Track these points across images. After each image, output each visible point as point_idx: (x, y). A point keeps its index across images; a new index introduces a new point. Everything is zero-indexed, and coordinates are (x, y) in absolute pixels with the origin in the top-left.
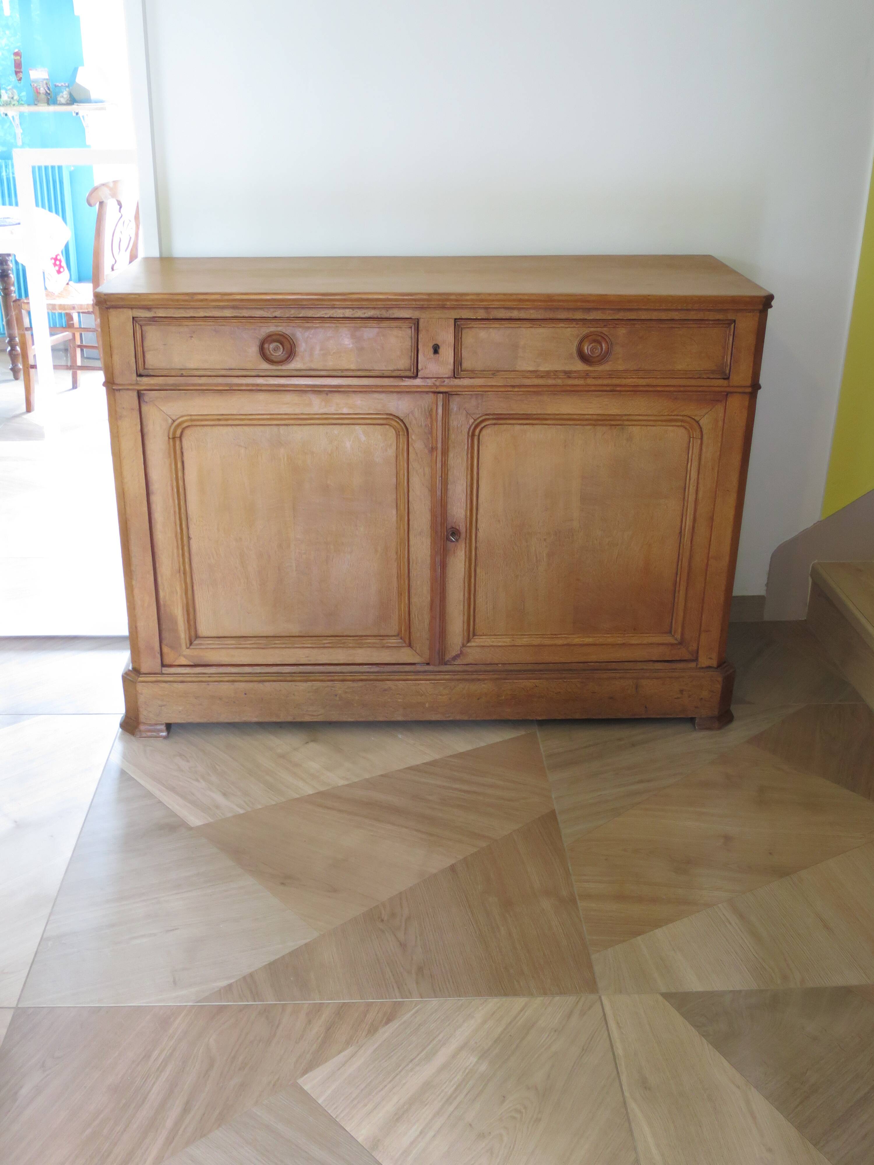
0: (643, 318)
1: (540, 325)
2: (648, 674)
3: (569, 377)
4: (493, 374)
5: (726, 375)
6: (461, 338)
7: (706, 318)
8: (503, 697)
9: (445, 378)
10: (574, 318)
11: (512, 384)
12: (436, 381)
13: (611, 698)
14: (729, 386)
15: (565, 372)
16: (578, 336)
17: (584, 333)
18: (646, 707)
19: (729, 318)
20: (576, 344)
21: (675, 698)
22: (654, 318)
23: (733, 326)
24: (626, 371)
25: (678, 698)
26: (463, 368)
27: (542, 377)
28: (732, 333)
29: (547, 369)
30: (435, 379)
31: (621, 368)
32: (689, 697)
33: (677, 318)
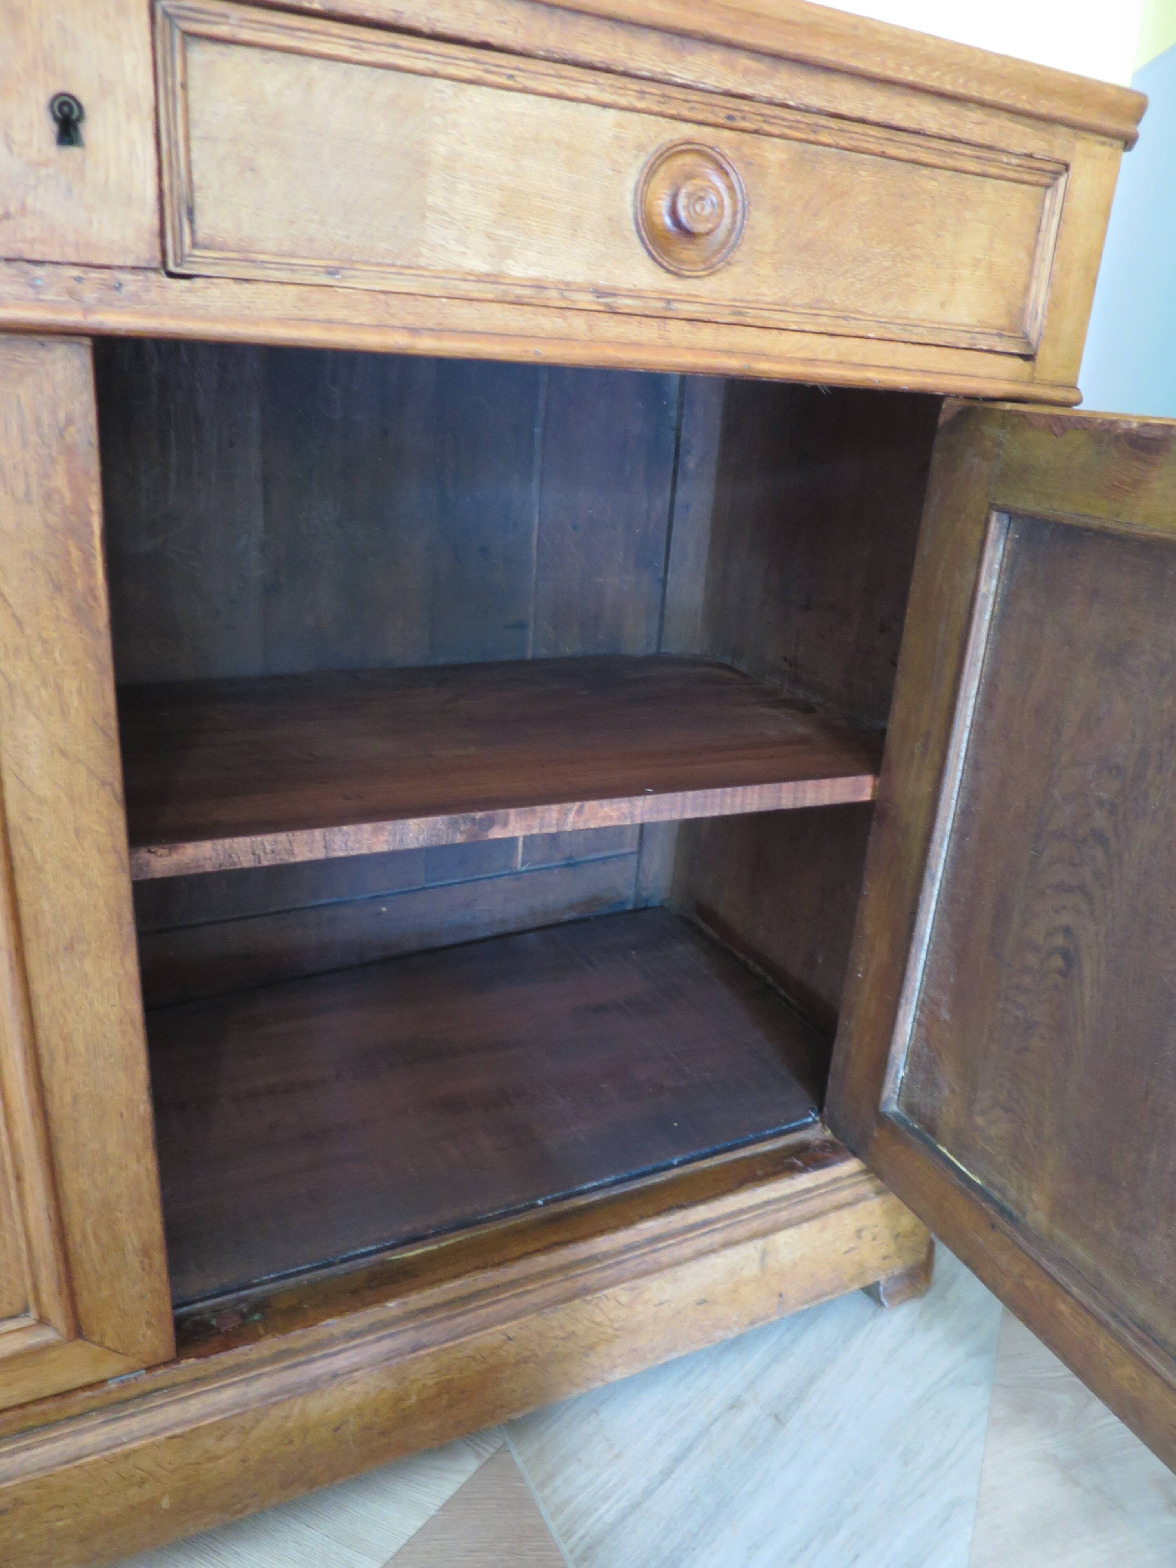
0: (843, 108)
1: (511, 77)
2: (784, 1215)
3: (613, 312)
4: (332, 272)
5: (1029, 344)
6: (184, 86)
7: (1002, 145)
8: (414, 1399)
9: (121, 268)
10: (632, 65)
11: (410, 320)
12: (78, 279)
13: (702, 1302)
14: (1031, 382)
15: (599, 293)
16: (640, 147)
17: (660, 141)
18: (780, 1295)
19: (1059, 154)
20: (631, 180)
21: (846, 1253)
22: (872, 116)
23: (1062, 180)
24: (782, 307)
25: (851, 1250)
26: (201, 235)
27: (518, 302)
28: (1058, 210)
29: (534, 272)
30: (75, 272)
31: (769, 293)
32: (874, 1239)
33: (932, 127)
